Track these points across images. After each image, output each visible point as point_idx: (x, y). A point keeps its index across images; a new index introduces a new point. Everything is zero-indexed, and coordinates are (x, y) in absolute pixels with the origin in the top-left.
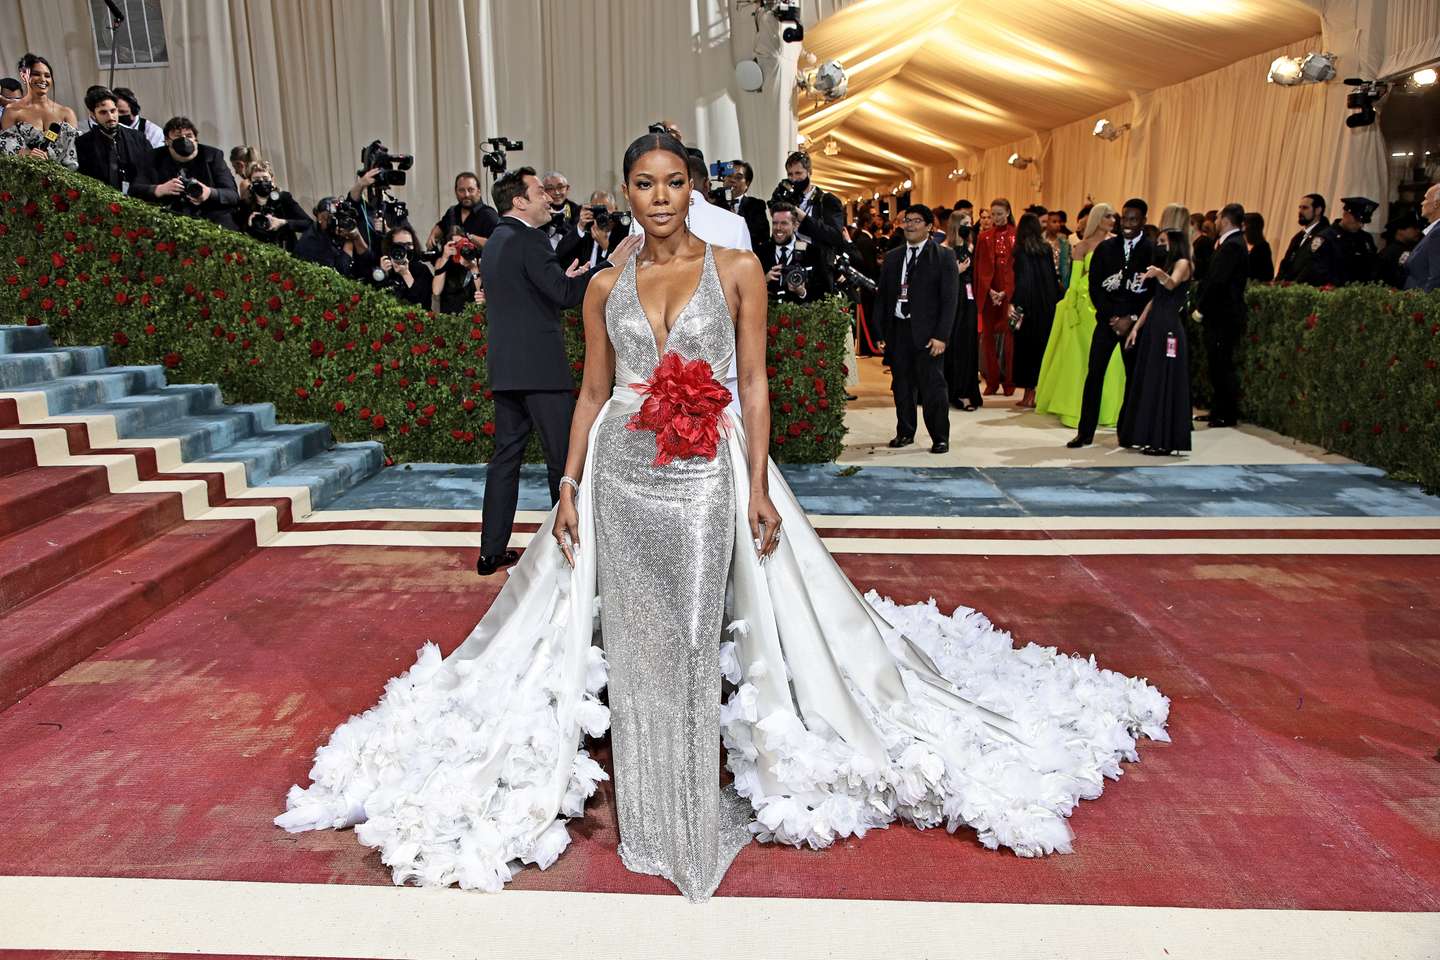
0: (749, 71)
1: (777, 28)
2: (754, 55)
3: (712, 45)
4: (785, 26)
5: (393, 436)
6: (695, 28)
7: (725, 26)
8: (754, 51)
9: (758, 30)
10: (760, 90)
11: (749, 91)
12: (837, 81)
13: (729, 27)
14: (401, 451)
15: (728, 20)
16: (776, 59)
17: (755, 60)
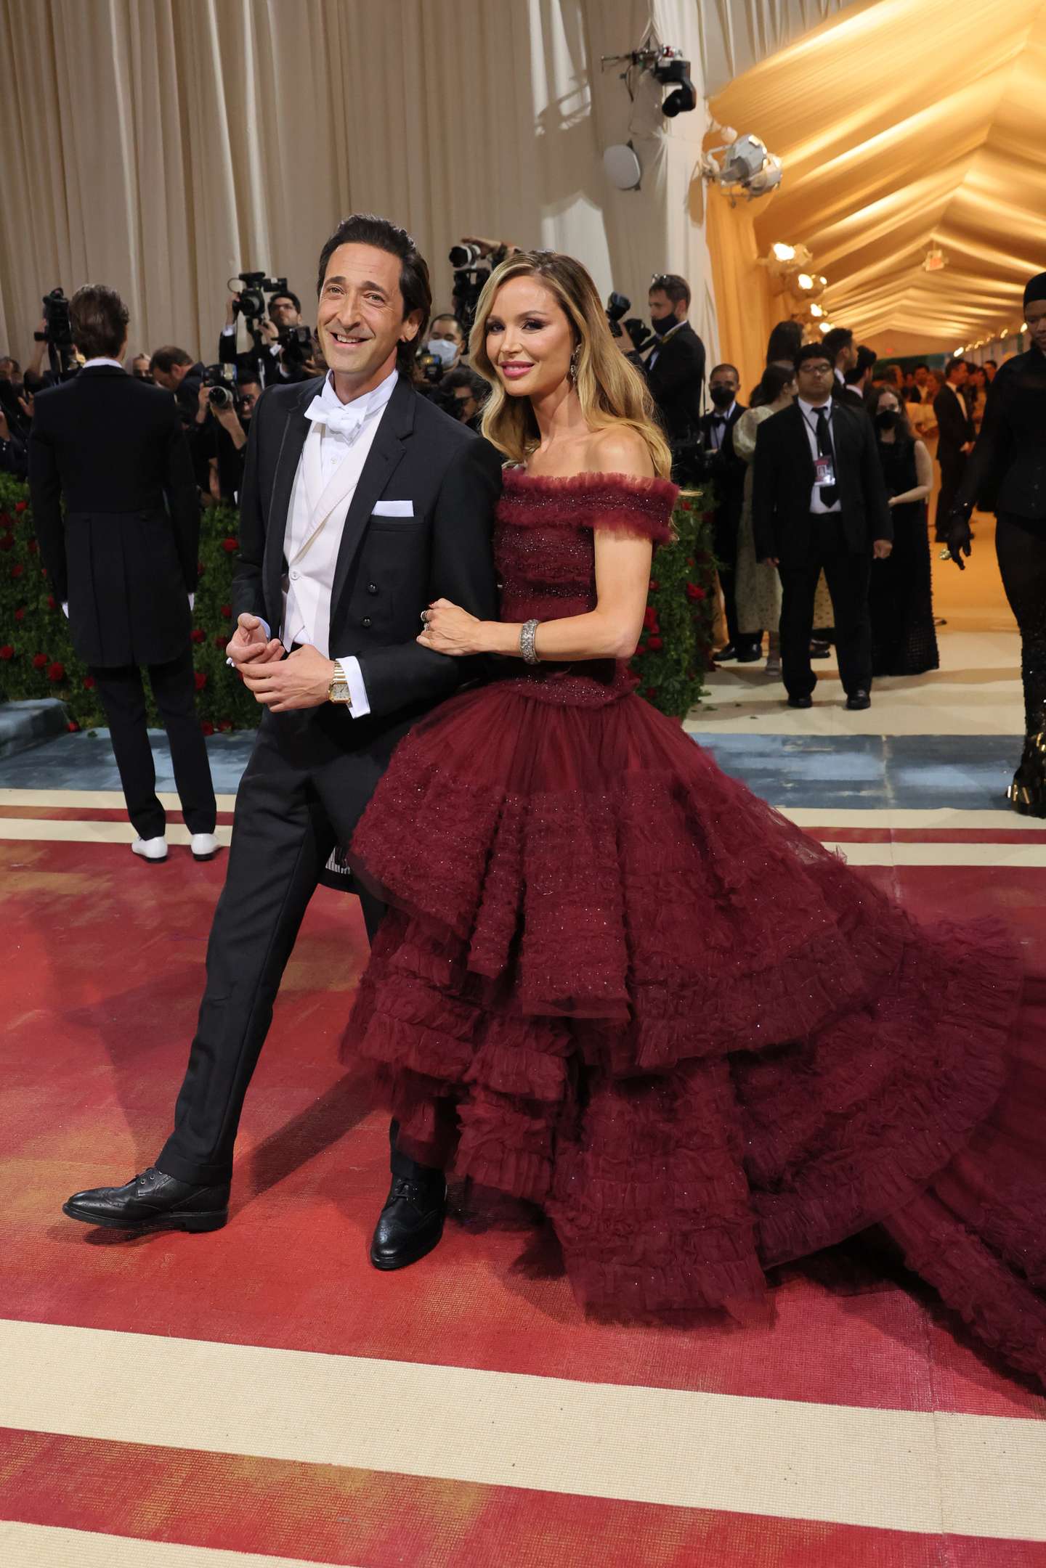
0: (620, 159)
1: (660, 94)
2: (628, 137)
3: (565, 126)
4: (670, 89)
5: (76, 691)
6: (540, 103)
7: (583, 97)
8: (629, 130)
9: (632, 99)
10: (637, 187)
11: (625, 190)
12: (754, 165)
13: (589, 99)
14: (89, 713)
15: (588, 90)
16: (658, 141)
17: (630, 145)
